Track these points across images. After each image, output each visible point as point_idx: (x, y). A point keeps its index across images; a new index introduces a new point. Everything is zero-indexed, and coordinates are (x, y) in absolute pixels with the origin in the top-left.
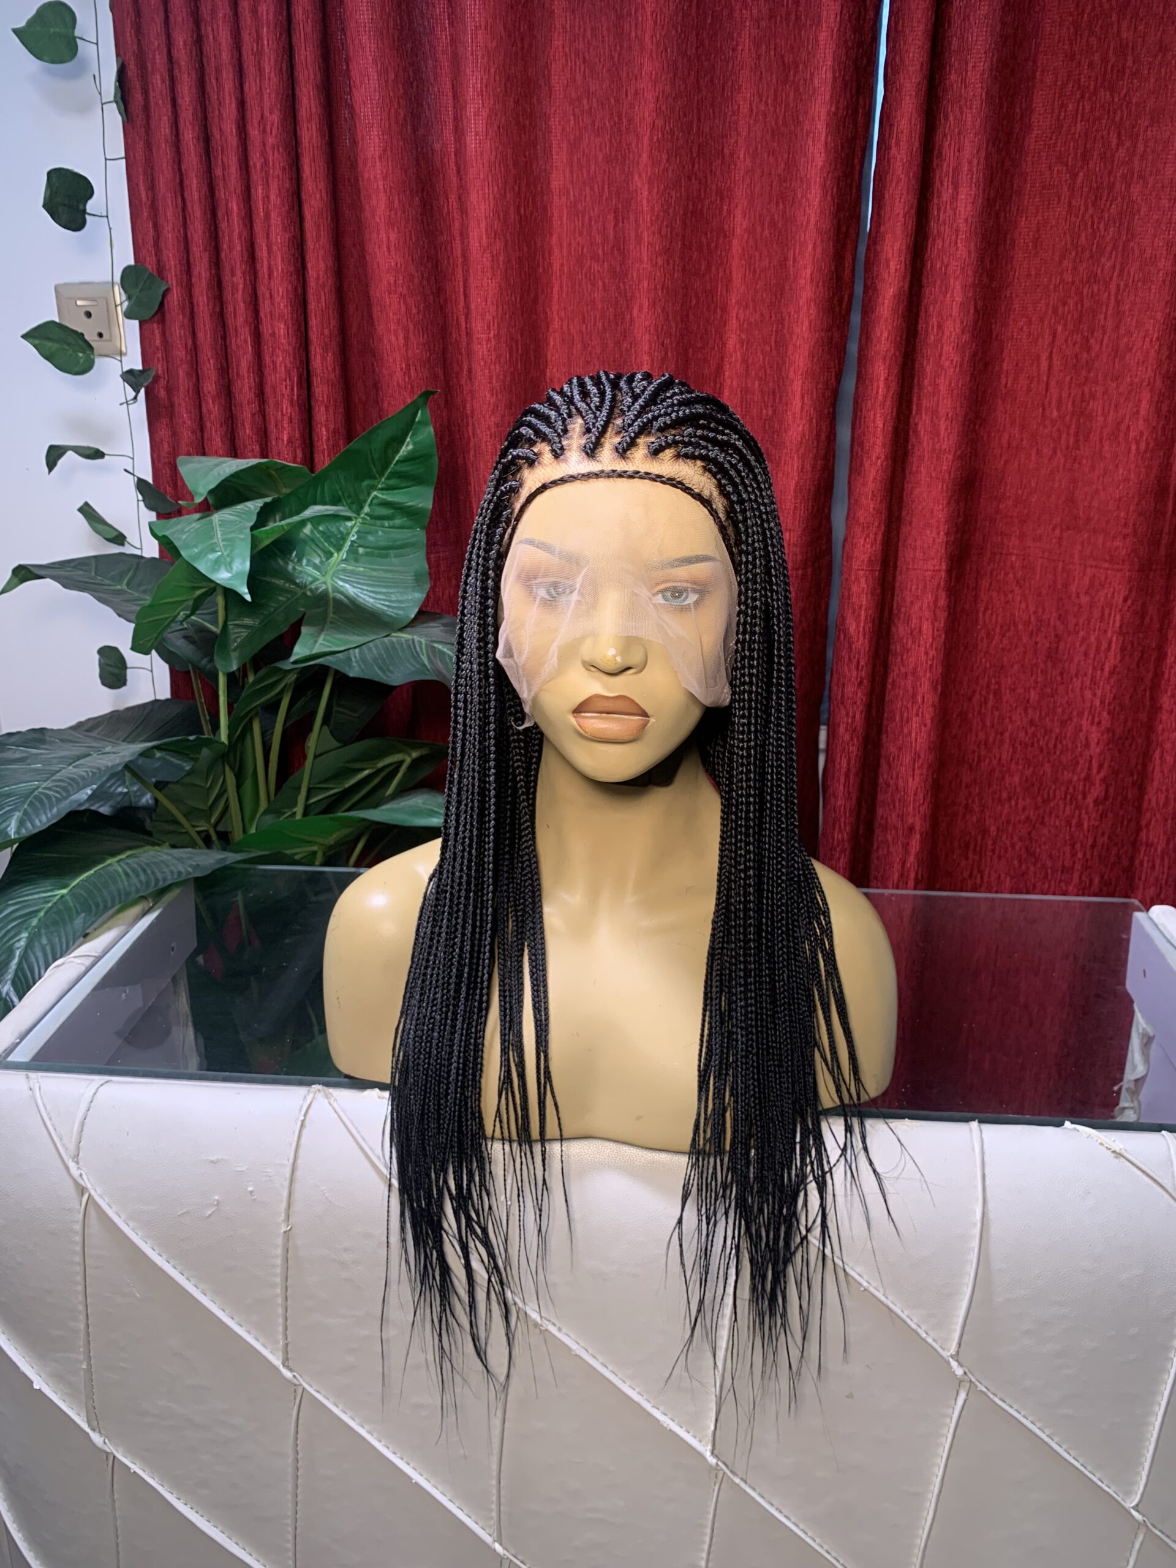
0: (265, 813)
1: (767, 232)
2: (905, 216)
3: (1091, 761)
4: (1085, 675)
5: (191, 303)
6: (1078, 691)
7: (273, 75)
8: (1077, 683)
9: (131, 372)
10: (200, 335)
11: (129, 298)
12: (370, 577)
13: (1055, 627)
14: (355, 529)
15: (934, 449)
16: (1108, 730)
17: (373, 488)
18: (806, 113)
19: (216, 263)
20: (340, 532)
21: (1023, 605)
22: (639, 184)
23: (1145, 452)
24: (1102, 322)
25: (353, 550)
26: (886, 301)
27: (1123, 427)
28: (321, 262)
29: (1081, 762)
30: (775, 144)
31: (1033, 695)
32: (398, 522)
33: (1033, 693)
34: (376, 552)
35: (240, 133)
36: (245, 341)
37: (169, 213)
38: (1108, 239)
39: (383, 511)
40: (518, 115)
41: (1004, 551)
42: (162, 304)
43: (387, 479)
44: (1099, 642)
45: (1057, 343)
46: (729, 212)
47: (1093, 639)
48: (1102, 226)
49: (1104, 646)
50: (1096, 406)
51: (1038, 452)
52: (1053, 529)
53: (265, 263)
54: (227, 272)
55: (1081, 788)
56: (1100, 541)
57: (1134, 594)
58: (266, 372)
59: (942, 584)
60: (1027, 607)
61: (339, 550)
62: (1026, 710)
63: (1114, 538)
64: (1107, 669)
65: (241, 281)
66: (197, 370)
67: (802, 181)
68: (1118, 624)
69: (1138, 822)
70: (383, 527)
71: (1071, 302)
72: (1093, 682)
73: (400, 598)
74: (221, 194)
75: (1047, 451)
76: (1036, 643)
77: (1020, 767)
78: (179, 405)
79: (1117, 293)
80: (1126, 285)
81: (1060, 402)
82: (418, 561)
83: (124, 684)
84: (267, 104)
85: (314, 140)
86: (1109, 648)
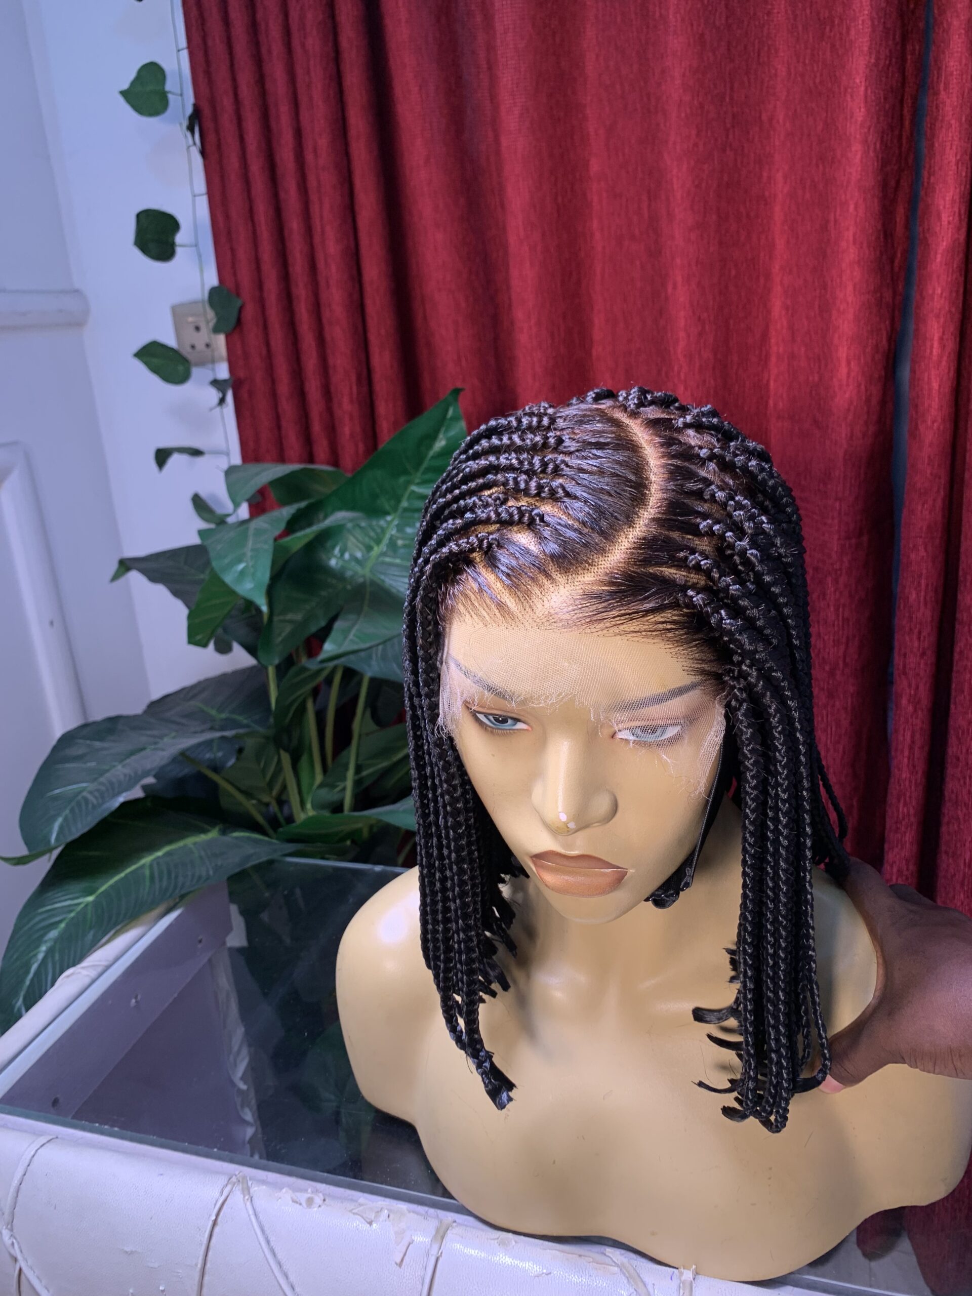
1: (808, 196)
5: (264, 316)
9: (219, 380)
11: (216, 315)
14: (394, 523)
17: (409, 483)
18: (844, 67)
19: (285, 277)
20: (381, 527)
25: (392, 544)
26: (939, 257)
30: (814, 105)
35: (298, 159)
37: (243, 239)
40: (551, 108)
42: (239, 319)
43: (424, 473)
46: (769, 178)
53: (324, 274)
54: (293, 284)
58: (330, 373)
61: (379, 543)
66: (271, 374)
67: (841, 139)
74: (286, 215)
78: (259, 407)
84: (318, 130)
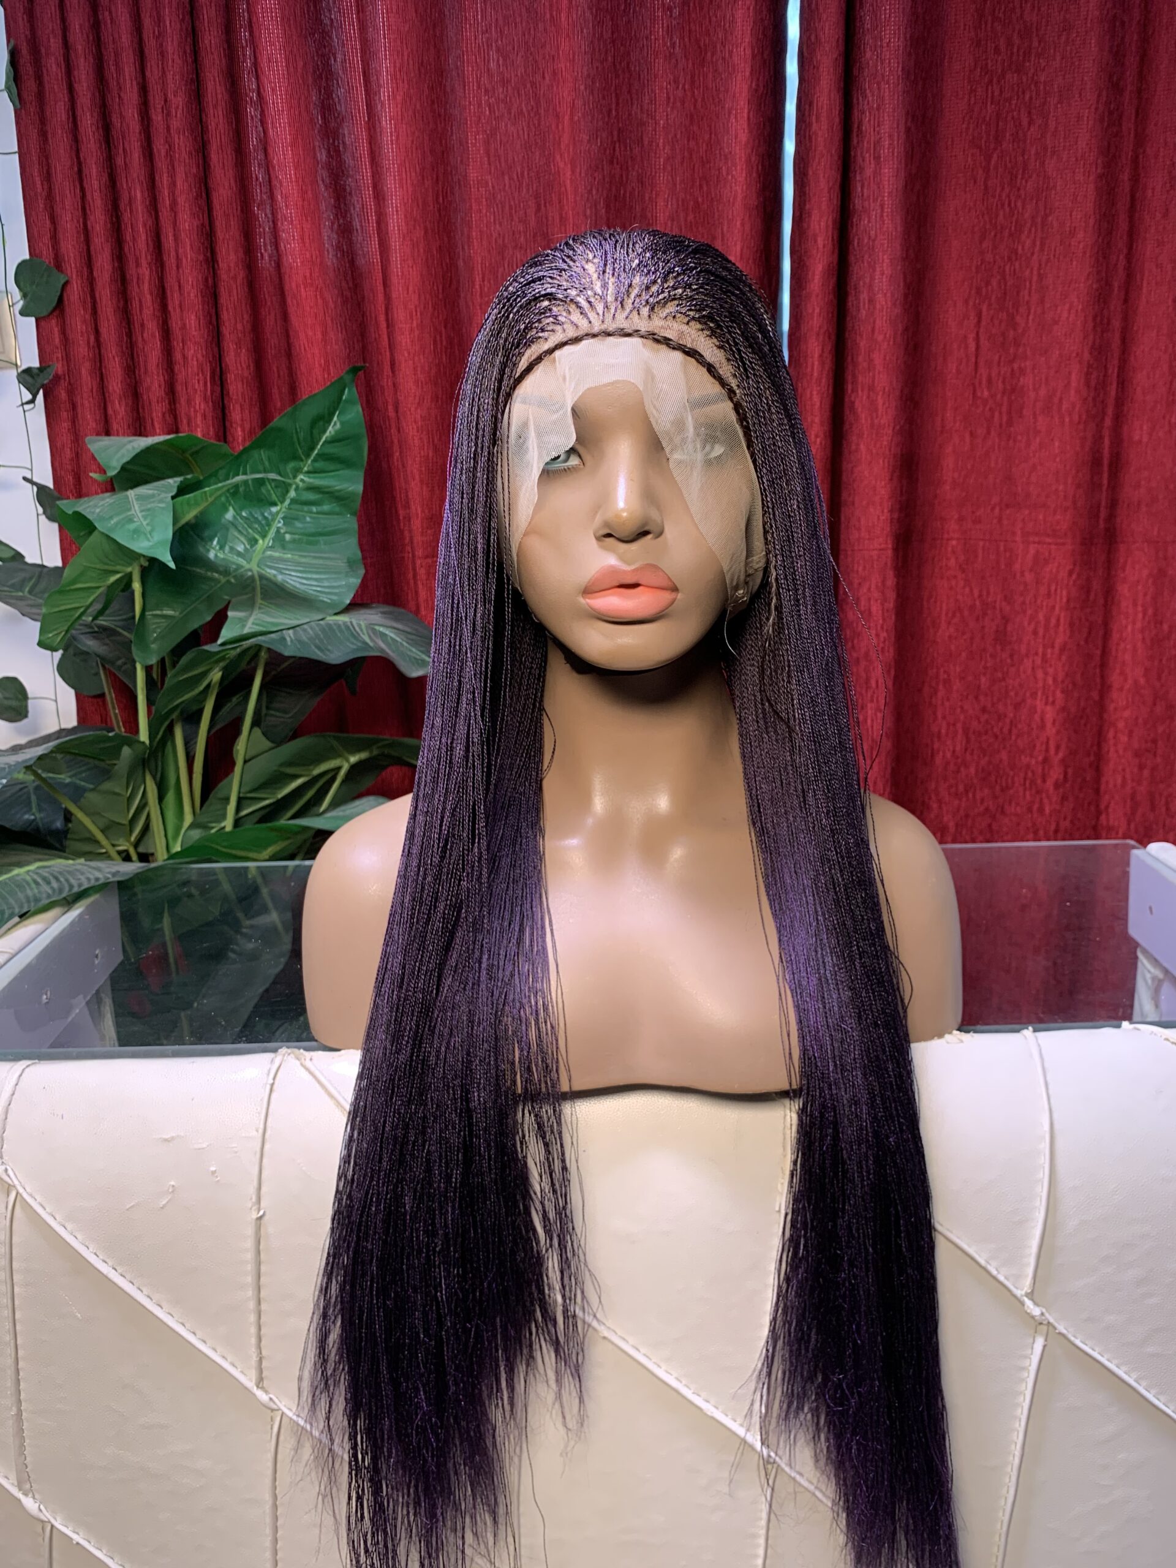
0: (193, 826)
2: (829, 192)
3: (1047, 742)
4: (1036, 654)
5: (93, 297)
6: (1029, 671)
7: (176, 57)
8: (1028, 663)
9: (28, 371)
10: (104, 331)
11: (24, 296)
12: (299, 564)
13: (1001, 610)
14: (281, 515)
15: (872, 426)
16: (1063, 709)
17: (297, 471)
18: (727, 91)
19: (119, 257)
20: (266, 518)
21: (967, 590)
22: (561, 165)
23: (1079, 423)
24: (1026, 298)
25: (279, 537)
26: (817, 277)
27: (1056, 400)
28: (232, 253)
29: (1038, 745)
30: (695, 128)
31: (984, 681)
32: (326, 508)
33: (983, 680)
34: (305, 538)
35: (143, 119)
36: (153, 336)
37: (68, 203)
38: (1027, 215)
39: (311, 496)
40: (433, 102)
41: (946, 536)
42: (60, 300)
43: (315, 461)
44: (1047, 620)
45: (983, 323)
47: (1041, 616)
48: (1019, 204)
49: (1053, 621)
50: (1027, 381)
51: (971, 434)
52: (993, 509)
53: (173, 254)
54: (132, 264)
55: (1040, 770)
56: (1041, 517)
57: (1077, 568)
58: (176, 368)
59: (889, 564)
60: (971, 590)
61: (264, 537)
62: (976, 698)
63: (1055, 512)
64: (1057, 646)
65: (147, 273)
66: (100, 368)
67: (726, 158)
68: (1065, 600)
69: (1097, 806)
70: (311, 512)
71: (994, 282)
72: (1044, 660)
73: (335, 584)
74: (123, 183)
75: (981, 431)
76: (983, 627)
77: (975, 758)
78: (82, 405)
79: (1039, 269)
80: (1048, 260)
81: (989, 380)
82: (350, 546)
83: (26, 716)
84: (171, 87)
85: (221, 126)
86: (1058, 625)
